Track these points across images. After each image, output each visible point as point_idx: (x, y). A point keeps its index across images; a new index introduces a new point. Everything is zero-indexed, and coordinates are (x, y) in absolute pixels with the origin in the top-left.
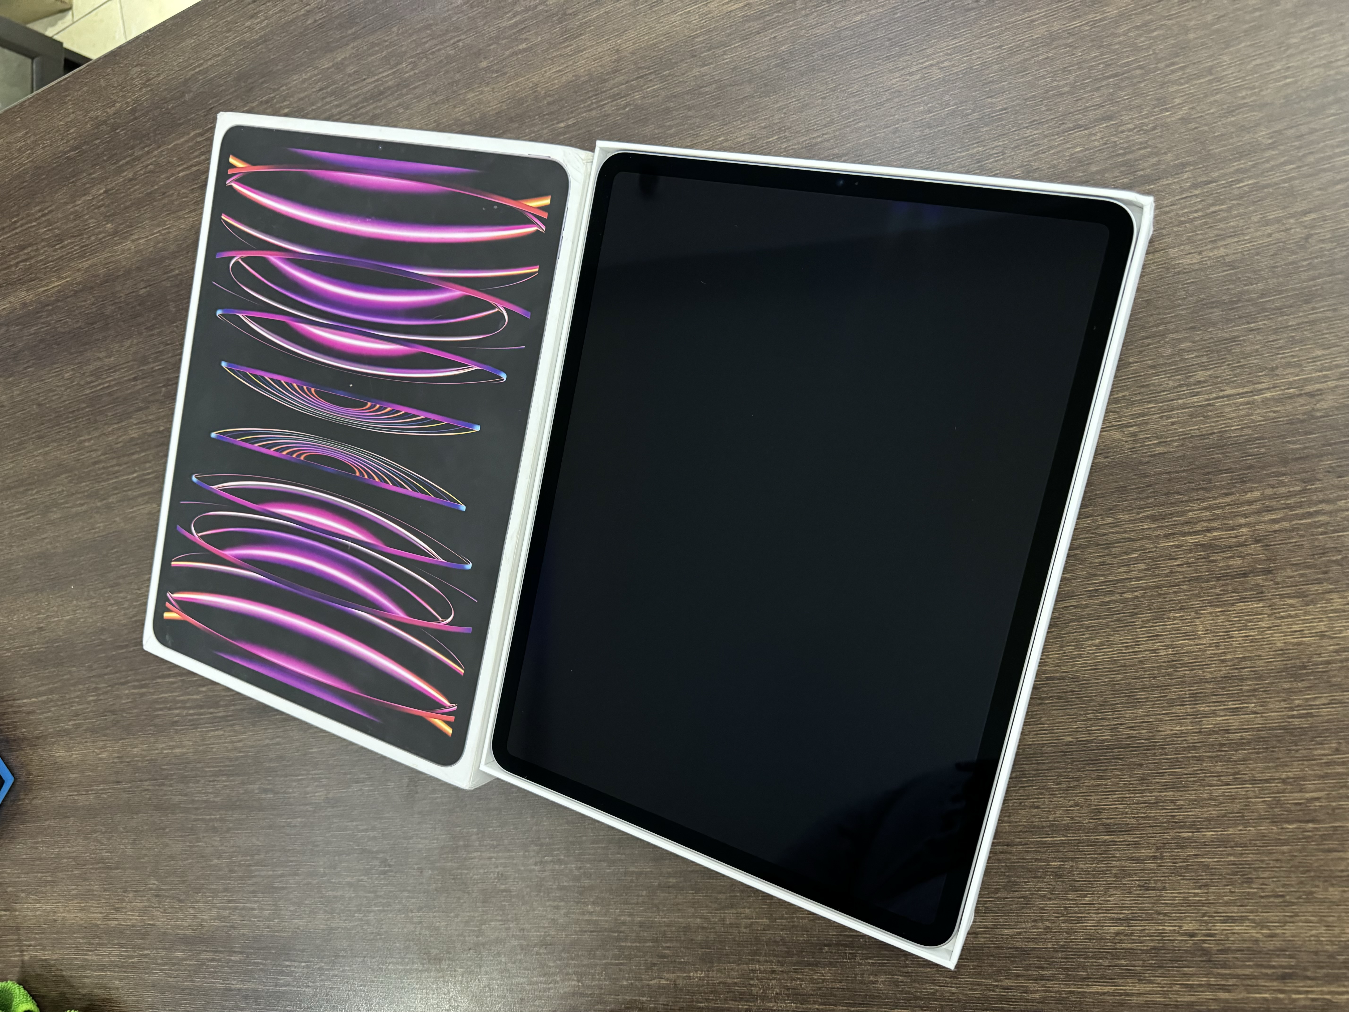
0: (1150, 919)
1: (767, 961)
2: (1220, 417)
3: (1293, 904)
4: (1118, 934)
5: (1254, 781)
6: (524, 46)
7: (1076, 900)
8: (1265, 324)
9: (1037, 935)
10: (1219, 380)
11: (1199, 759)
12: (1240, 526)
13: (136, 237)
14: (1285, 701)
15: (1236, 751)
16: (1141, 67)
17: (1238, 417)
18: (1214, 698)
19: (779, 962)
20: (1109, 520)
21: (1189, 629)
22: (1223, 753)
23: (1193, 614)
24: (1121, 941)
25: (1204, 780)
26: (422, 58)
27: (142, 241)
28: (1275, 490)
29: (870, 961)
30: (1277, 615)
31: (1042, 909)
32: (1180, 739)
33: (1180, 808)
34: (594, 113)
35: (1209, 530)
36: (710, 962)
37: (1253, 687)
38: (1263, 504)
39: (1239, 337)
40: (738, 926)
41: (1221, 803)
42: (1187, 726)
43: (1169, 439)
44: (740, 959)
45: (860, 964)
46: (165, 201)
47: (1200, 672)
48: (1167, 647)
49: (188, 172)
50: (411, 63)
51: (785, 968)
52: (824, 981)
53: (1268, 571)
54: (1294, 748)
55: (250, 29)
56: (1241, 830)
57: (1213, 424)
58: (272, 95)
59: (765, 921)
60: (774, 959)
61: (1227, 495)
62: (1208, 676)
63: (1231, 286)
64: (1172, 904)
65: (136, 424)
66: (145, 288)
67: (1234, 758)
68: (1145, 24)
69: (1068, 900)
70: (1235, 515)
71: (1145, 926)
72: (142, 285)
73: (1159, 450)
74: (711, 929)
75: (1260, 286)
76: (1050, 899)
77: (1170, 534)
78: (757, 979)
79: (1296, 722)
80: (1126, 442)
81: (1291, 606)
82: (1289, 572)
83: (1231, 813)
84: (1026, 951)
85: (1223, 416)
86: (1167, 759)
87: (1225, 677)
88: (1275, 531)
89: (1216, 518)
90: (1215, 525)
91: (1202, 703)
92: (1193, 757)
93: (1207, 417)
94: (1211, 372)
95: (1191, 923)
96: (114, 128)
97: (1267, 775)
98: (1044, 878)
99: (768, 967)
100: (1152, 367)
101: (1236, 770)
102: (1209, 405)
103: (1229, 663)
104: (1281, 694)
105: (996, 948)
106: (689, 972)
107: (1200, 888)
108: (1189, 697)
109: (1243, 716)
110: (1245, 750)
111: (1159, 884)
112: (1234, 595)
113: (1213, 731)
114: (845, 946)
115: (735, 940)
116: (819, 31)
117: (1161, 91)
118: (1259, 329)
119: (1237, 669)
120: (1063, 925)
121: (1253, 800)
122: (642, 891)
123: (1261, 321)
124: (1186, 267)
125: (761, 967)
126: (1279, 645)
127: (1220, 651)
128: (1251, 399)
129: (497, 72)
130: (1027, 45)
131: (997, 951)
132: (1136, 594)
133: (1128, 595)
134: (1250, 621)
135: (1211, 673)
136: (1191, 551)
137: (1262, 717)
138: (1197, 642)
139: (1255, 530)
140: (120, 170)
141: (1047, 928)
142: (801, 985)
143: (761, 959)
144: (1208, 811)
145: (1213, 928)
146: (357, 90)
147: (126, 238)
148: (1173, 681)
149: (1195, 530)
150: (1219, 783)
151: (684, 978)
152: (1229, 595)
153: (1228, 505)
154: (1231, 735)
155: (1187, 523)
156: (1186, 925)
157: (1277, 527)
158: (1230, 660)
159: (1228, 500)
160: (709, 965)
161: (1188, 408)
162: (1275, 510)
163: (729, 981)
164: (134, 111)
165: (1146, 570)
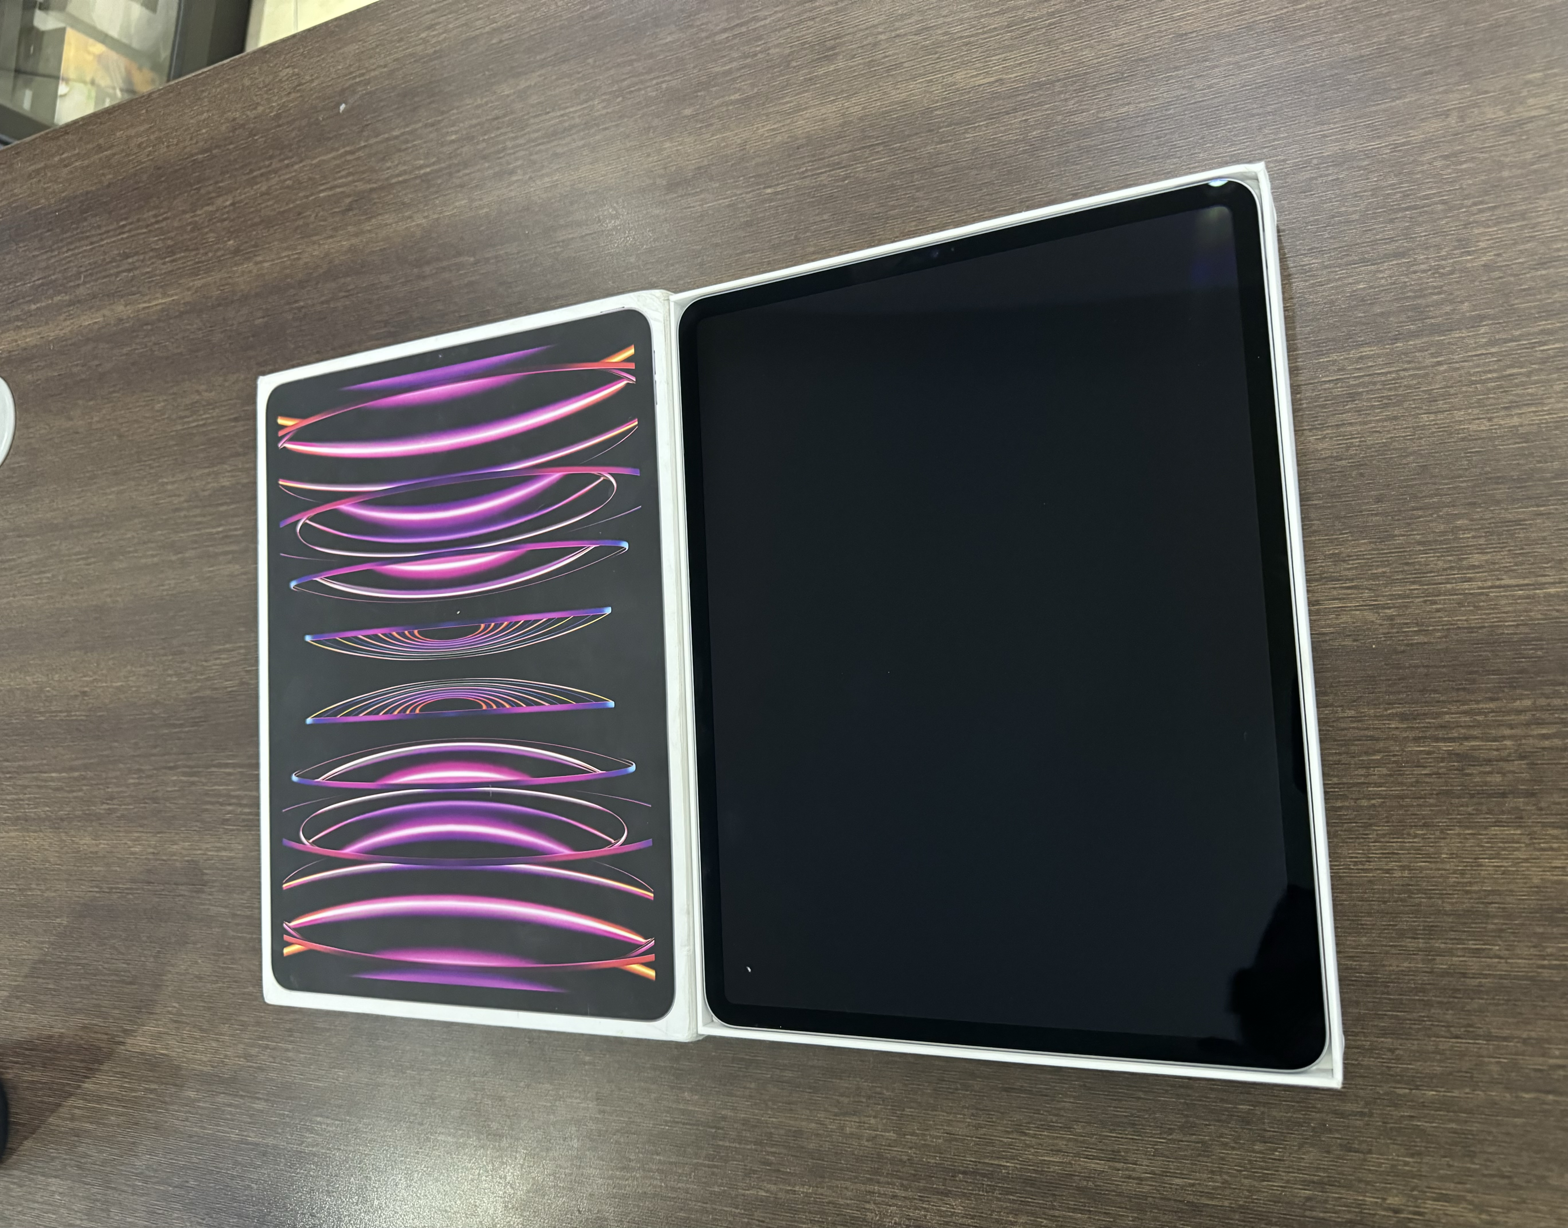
0: (1349, 1187)
1: (889, 1183)
2: (1493, 609)
3: (1521, 1188)
4: (1309, 1199)
5: (1489, 1037)
6: (737, 96)
7: (1263, 1153)
8: (1556, 509)
9: (1213, 1189)
10: (1497, 566)
11: (1428, 1004)
12: (1504, 738)
13: (259, 259)
14: (1534, 947)
15: (1472, 999)
16: (1443, 202)
17: (1515, 611)
18: (1452, 935)
19: (902, 1185)
20: (1352, 713)
21: (1432, 850)
22: (1456, 1000)
23: (1438, 833)
24: (1312, 1209)
25: (1430, 1029)
26: (618, 97)
27: (266, 265)
28: (1549, 700)
29: (1011, 1197)
30: (1536, 845)
31: (1223, 1159)
32: (1407, 977)
33: (1399, 1059)
34: (807, 182)
35: (1467, 738)
36: (821, 1177)
37: (1500, 927)
38: (1534, 715)
39: (1525, 520)
40: (859, 1138)
41: (1448, 1059)
42: (1417, 963)
43: (1431, 628)
44: (856, 1177)
45: (999, 1200)
46: (301, 222)
47: (1440, 902)
48: (1403, 868)
49: (330, 193)
50: (603, 101)
51: (909, 1194)
52: (953, 1214)
53: (1530, 794)
54: (1541, 1003)
55: (425, 41)
56: (1467, 1093)
57: (1484, 617)
58: (440, 118)
59: (892, 1135)
60: (898, 1182)
61: (1492, 699)
62: (1448, 908)
63: (1521, 462)
64: (1377, 1171)
65: (229, 472)
66: (263, 317)
67: (1468, 1007)
68: (1455, 154)
69: (1254, 1151)
70: (1500, 724)
71: (1341, 1194)
72: (260, 314)
73: (1417, 639)
74: (827, 1137)
75: (1556, 465)
76: (1233, 1148)
77: (1420, 738)
78: (875, 1203)
79: (1546, 973)
80: (1381, 625)
81: (1556, 837)
82: (1556, 798)
83: (1458, 1072)
84: (1197, 1207)
85: (1496, 609)
86: (1390, 999)
87: (1468, 911)
88: (1543, 748)
89: (1478, 725)
90: (1476, 732)
91: (1438, 939)
92: (1419, 1000)
93: (1478, 608)
94: (1488, 557)
95: (1397, 1196)
96: (252, 134)
97: (1506, 1032)
98: (1229, 1123)
99: (889, 1190)
100: (1420, 543)
101: (1470, 1022)
102: (1482, 594)
103: (1474, 896)
104: (1532, 939)
105: (1162, 1199)
106: (795, 1185)
107: (1412, 1155)
108: (1424, 930)
109: (1483, 960)
110: (1482, 999)
111: (1364, 1147)
112: (1488, 816)
113: (1448, 973)
114: (984, 1175)
115: (854, 1154)
116: (1077, 119)
117: (1464, 231)
118: (1549, 514)
119: (1483, 903)
120: (1246, 1182)
121: (1486, 1060)
122: (751, 1082)
123: (1553, 505)
124: (1472, 434)
125: (881, 1189)
126: (1536, 881)
127: (1465, 880)
128: (1531, 592)
129: (702, 121)
130: (1315, 161)
131: (1163, 1202)
132: (1373, 802)
133: (1364, 803)
134: (1504, 849)
135: (1452, 904)
136: (1443, 760)
137: (1506, 963)
138: (1440, 866)
139: (1520, 745)
140: (252, 182)
141: (1225, 1182)
142: (925, 1216)
143: (882, 1179)
144: (1430, 1066)
145: (1423, 1205)
146: (538, 124)
147: (249, 259)
148: (1407, 909)
149: (1450, 735)
150: (1448, 1035)
151: (787, 1192)
152: (1482, 816)
153: (1491, 712)
154: (1468, 980)
155: (1442, 727)
156: (1391, 1198)
157: (1547, 743)
158: (1476, 892)
159: (1492, 705)
160: (819, 1179)
161: (1457, 594)
162: (1548, 724)
163: (841, 1201)
164: (278, 116)
165: (1386, 775)
